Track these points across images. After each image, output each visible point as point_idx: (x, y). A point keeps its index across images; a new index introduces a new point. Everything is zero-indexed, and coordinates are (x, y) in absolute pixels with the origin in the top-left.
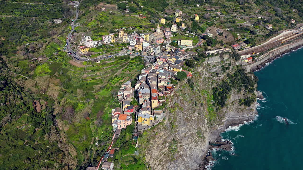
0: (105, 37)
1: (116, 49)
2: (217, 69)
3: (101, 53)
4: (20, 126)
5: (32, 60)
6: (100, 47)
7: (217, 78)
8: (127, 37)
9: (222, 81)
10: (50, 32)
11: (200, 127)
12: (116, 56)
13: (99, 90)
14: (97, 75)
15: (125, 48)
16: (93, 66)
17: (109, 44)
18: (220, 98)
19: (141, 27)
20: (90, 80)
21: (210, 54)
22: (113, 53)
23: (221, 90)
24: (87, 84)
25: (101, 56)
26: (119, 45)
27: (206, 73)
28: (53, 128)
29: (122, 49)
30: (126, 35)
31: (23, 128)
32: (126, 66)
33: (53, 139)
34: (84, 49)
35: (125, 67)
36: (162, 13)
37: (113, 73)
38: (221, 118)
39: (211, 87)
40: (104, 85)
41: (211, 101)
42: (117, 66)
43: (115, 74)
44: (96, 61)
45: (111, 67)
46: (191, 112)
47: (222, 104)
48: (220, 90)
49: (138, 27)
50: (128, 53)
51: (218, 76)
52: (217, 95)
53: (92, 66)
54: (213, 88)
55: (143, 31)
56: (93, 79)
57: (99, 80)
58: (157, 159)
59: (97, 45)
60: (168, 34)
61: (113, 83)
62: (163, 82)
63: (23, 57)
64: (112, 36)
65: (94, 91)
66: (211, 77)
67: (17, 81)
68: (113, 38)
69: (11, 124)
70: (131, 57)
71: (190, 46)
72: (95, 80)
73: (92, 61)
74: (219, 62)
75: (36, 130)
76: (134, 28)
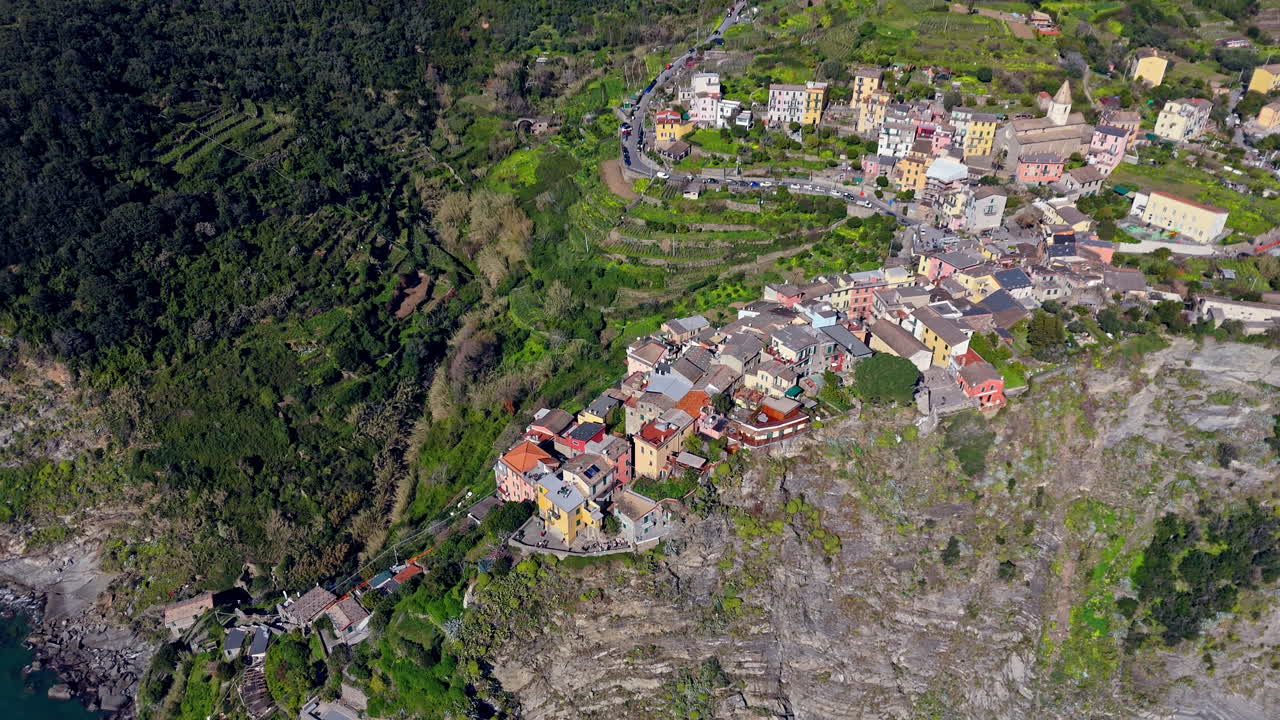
0: (777, 93)
1: (807, 158)
2: (1236, 421)
3: (726, 157)
4: (300, 344)
5: (517, 123)
6: (741, 132)
7: (1215, 472)
8: (880, 111)
9: (1250, 501)
10: (643, 28)
11: (954, 676)
12: (783, 189)
13: (631, 312)
14: (656, 250)
15: (850, 162)
16: (666, 206)
17: (786, 128)
18: (1180, 586)
19: (984, 76)
20: (621, 263)
21: (1218, 323)
22: (780, 170)
23: (1215, 550)
24: (602, 273)
25: (717, 173)
26: (831, 140)
27: (1156, 422)
28: (405, 391)
29: (834, 165)
30: (881, 103)
31: (306, 354)
32: (808, 247)
33: (372, 431)
34: (668, 126)
35: (800, 249)
36: (1230, 23)
37: (732, 257)
38: (1143, 696)
39: (1158, 507)
40: (662, 301)
41: (1115, 582)
42: (765, 234)
43: (736, 269)
44: (685, 186)
45: (739, 232)
46: (894, 581)
47: (1179, 627)
48: (1203, 546)
49: (969, 73)
50: (850, 187)
51: (1225, 464)
52: (1174, 568)
53: (659, 203)
54: (1170, 520)
55: (981, 102)
56: (635, 261)
57: (653, 269)
58: (571, 703)
59: (731, 120)
60: (1106, 146)
61: (706, 303)
62: (766, 374)
63: (492, 106)
64: (813, 96)
65: (611, 309)
66: (1180, 447)
67: (423, 185)
68: (812, 104)
69: (282, 325)
70: (853, 212)
71: (1197, 238)
72: (639, 269)
73: (670, 183)
74: (1264, 385)
75: (345, 375)
76: (940, 78)
